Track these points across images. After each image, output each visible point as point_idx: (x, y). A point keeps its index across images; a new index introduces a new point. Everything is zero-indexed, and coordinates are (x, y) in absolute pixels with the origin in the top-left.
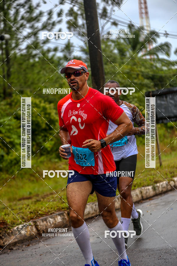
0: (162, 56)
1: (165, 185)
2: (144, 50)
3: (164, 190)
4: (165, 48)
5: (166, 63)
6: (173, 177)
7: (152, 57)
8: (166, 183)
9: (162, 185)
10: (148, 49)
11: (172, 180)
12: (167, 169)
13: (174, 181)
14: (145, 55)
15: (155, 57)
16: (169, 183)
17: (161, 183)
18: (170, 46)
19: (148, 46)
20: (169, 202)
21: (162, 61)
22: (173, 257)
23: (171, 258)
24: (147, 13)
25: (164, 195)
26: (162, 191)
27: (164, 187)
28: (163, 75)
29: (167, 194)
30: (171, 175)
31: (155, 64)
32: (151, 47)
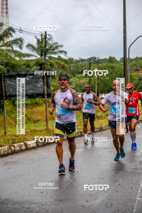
0: (16, 48)
1: (6, 149)
2: (2, 42)
3: (6, 153)
4: (19, 42)
5: (19, 54)
6: (14, 143)
7: (8, 48)
8: (7, 147)
9: (4, 149)
10: (5, 42)
11: (12, 146)
12: (10, 137)
13: (14, 146)
14: (2, 46)
15: (11, 48)
16: (10, 147)
17: (4, 147)
18: (23, 41)
19: (5, 39)
20: (8, 163)
21: (15, 52)
22: (5, 206)
23: (3, 207)
24: (7, 13)
25: (5, 157)
26: (3, 154)
27: (6, 151)
28: (16, 63)
29: (7, 157)
30: (12, 141)
31: (9, 54)
32: (8, 40)
